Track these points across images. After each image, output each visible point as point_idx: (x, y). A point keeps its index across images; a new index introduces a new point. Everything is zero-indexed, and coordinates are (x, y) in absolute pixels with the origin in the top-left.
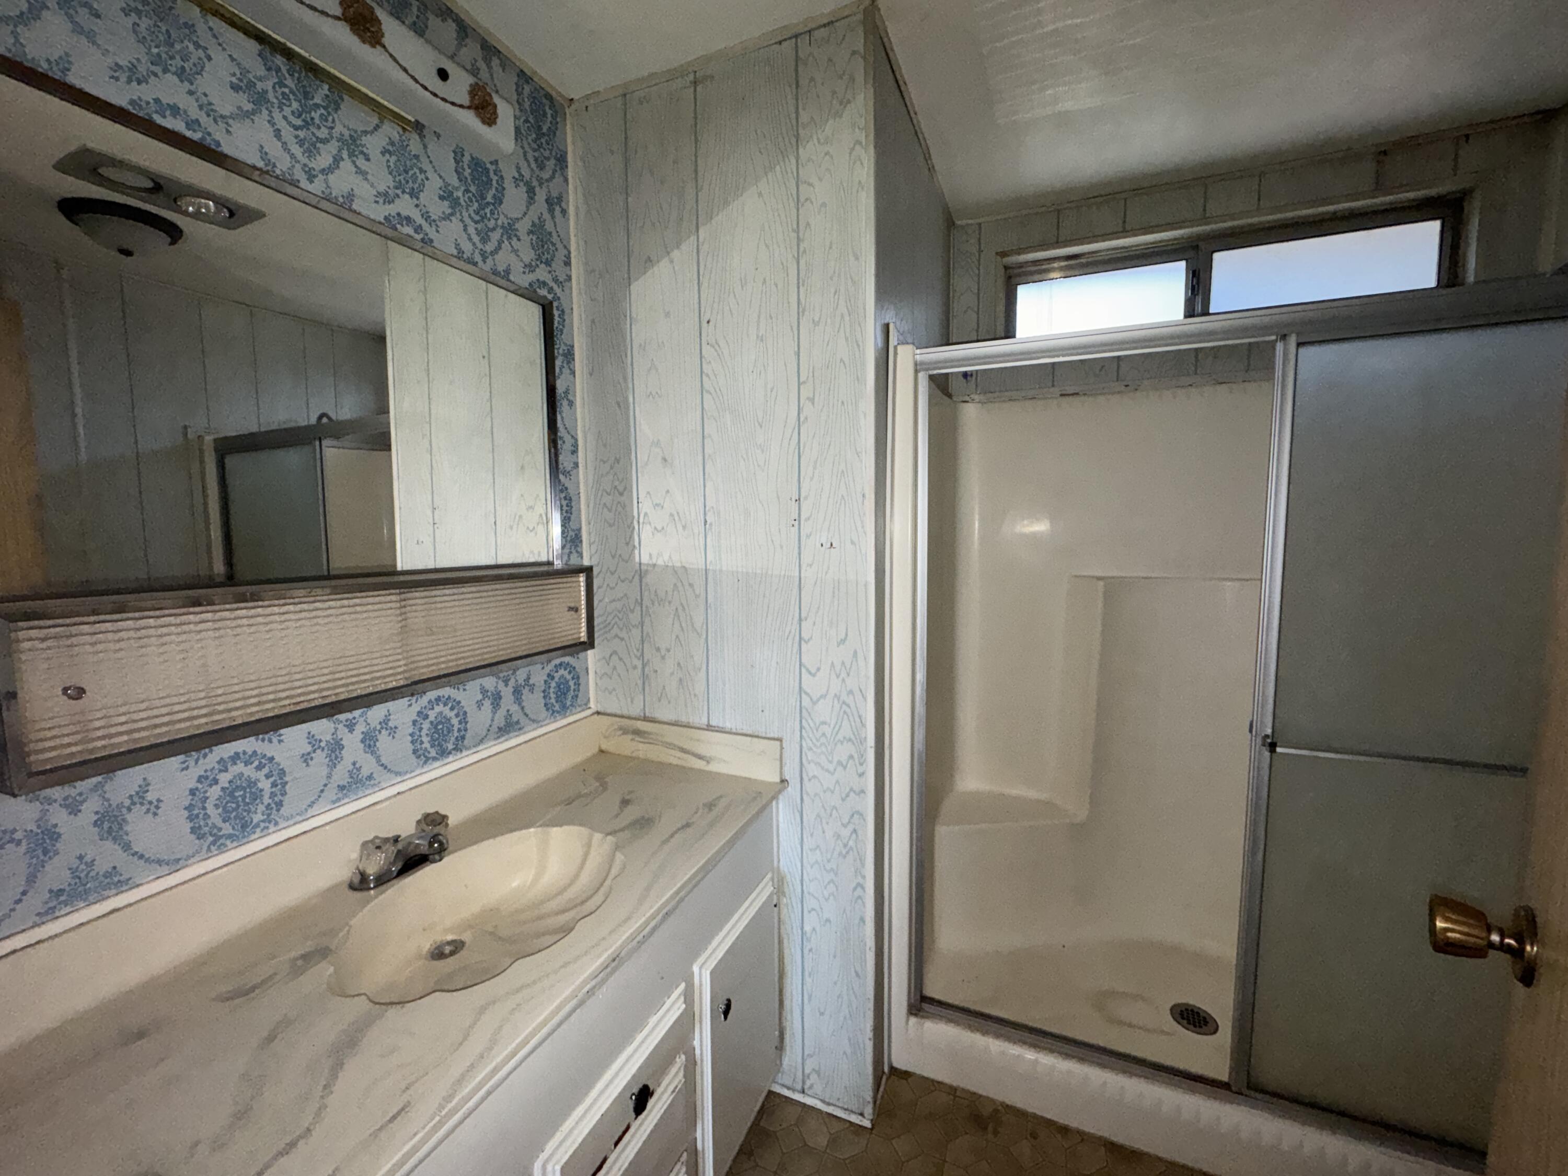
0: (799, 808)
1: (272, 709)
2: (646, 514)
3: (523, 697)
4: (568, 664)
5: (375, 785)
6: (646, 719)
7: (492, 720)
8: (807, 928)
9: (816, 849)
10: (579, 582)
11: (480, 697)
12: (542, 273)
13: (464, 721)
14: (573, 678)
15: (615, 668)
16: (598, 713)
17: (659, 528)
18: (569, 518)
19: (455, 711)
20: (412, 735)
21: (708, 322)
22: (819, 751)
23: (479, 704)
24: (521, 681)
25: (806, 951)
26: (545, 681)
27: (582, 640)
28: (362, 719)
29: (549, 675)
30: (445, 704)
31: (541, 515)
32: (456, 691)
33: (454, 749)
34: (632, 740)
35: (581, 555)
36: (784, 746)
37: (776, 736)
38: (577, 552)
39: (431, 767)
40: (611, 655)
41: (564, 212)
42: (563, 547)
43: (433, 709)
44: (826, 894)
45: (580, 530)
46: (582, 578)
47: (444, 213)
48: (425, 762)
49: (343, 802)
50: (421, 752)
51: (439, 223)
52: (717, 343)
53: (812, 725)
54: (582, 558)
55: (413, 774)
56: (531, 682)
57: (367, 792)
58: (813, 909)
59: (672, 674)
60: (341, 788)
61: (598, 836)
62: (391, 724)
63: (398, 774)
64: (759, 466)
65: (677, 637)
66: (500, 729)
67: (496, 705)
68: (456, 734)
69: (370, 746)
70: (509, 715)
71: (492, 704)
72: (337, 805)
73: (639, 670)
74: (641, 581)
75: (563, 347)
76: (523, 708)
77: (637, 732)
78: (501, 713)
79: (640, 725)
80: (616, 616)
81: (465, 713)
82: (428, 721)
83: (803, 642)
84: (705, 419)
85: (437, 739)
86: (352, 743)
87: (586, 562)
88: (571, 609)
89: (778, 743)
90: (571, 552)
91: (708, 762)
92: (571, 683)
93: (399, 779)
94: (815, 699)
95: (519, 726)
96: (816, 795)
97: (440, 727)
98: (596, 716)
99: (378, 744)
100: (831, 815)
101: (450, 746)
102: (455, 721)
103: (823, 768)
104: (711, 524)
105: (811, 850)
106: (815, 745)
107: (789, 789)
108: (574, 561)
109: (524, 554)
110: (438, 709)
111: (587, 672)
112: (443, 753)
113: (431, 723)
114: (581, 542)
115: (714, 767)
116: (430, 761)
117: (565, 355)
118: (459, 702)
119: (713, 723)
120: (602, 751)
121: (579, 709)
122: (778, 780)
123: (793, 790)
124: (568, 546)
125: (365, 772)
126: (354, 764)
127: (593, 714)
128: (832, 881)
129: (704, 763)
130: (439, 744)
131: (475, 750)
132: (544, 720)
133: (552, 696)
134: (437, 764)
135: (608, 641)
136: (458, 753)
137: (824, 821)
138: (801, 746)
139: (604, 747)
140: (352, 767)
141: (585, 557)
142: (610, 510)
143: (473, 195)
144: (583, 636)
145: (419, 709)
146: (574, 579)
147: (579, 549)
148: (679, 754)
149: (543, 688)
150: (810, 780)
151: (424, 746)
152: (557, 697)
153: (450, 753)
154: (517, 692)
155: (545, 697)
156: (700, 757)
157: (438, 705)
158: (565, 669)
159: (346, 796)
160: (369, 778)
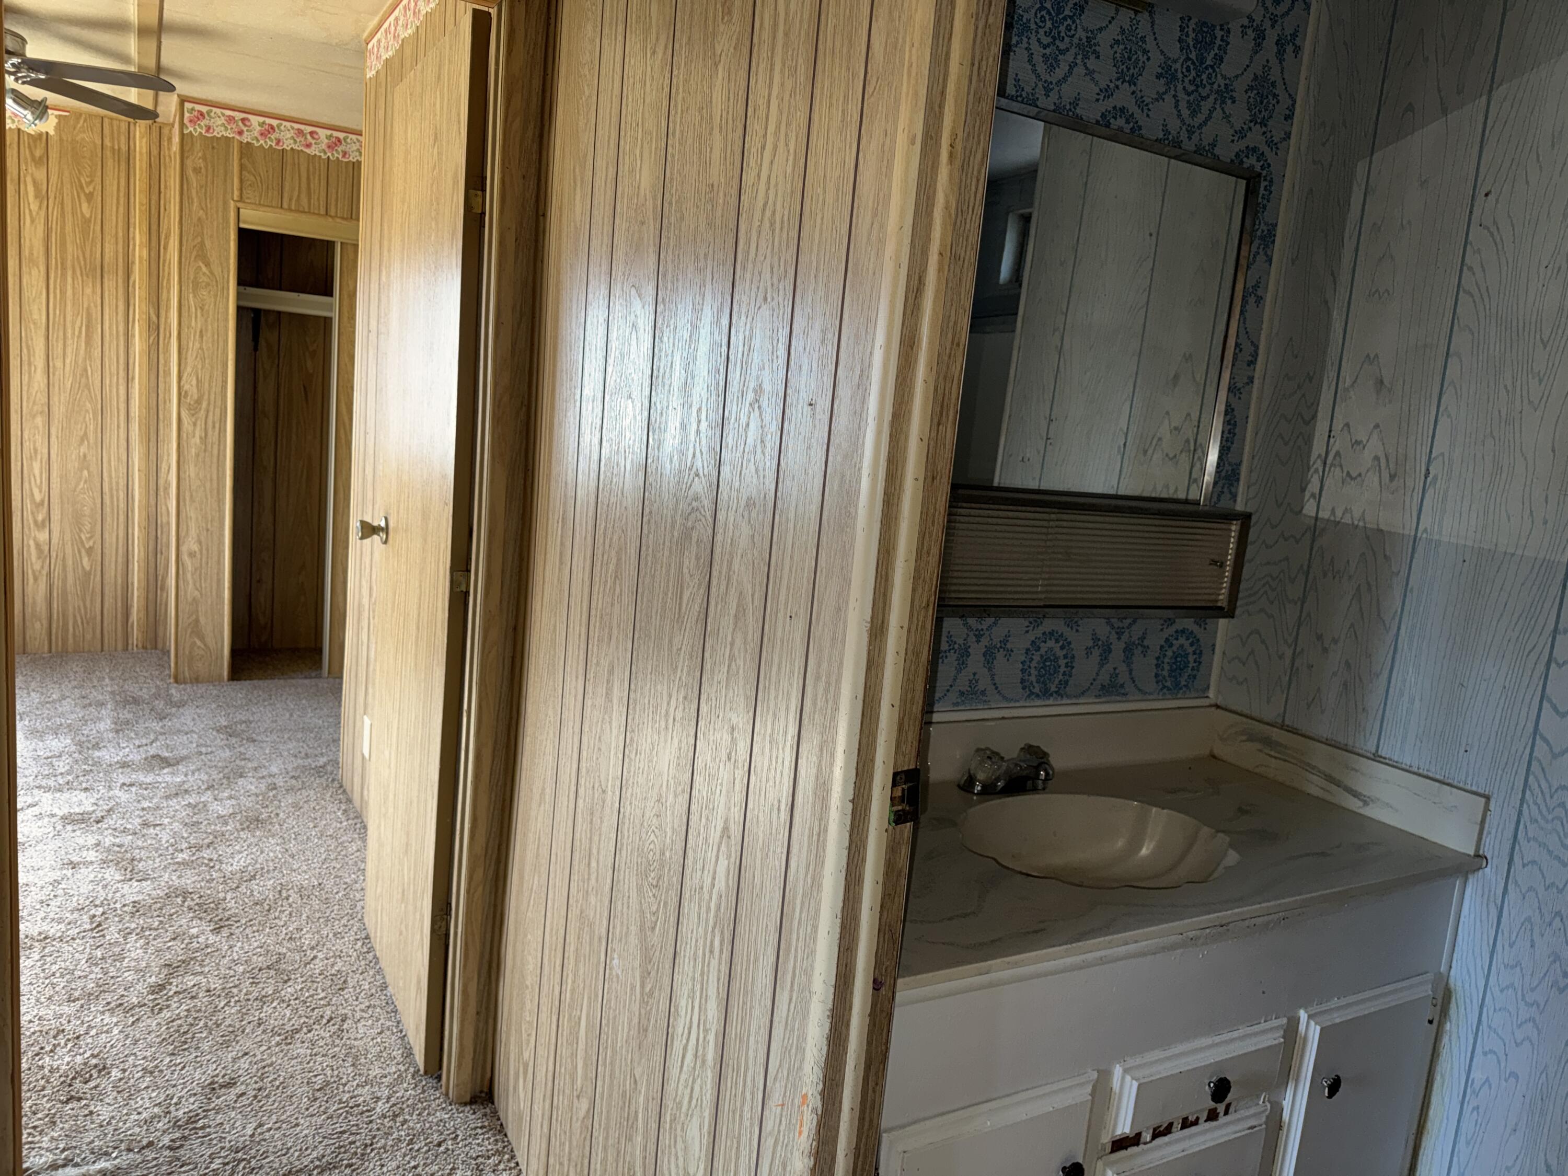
0: (1499, 902)
2: (1338, 454)
3: (1134, 658)
4: (1192, 632)
5: (985, 701)
6: (1282, 727)
7: (1097, 674)
8: (1477, 1075)
9: (1512, 967)
10: (1230, 530)
11: (1091, 644)
12: (1255, 138)
13: (1069, 666)
14: (1194, 653)
15: (1252, 652)
16: (1217, 706)
17: (1354, 475)
18: (1229, 449)
19: (1064, 652)
20: (1023, 663)
21: (1487, 195)
22: (1549, 826)
23: (1089, 651)
24: (1135, 638)
25: (1467, 1109)
26: (1162, 647)
27: (1219, 604)
28: (987, 633)
29: (1167, 640)
30: (1057, 641)
31: (1188, 441)
32: (1069, 629)
33: (1056, 692)
34: (1260, 751)
35: (1234, 497)
36: (1492, 807)
37: (1481, 791)
38: (1231, 493)
39: (1033, 703)
40: (1251, 634)
41: (1297, 50)
42: (1215, 483)
43: (1045, 642)
44: (1519, 1036)
45: (1239, 464)
46: (1235, 527)
47: (1158, 92)
48: (1029, 696)
49: (960, 708)
50: (1027, 684)
51: (1150, 106)
52: (1495, 222)
53: (1544, 785)
54: (1235, 501)
55: (1017, 704)
56: (1146, 643)
57: (979, 706)
58: (1492, 1052)
59: (1335, 674)
60: (962, 694)
61: (1206, 831)
62: (1009, 646)
63: (1005, 698)
64: (1530, 402)
65: (1352, 625)
66: (1103, 687)
67: (1104, 659)
68: (1061, 677)
69: (989, 662)
70: (1115, 675)
71: (1101, 655)
72: (956, 708)
73: (1288, 662)
74: (1313, 541)
75: (1263, 227)
76: (1131, 671)
77: (1268, 742)
78: (1109, 667)
79: (1276, 734)
80: (1267, 582)
81: (1073, 657)
82: (1038, 653)
83: (1553, 665)
84: (1456, 328)
85: (1043, 676)
86: (977, 653)
87: (1239, 507)
88: (1214, 562)
89: (1483, 800)
90: (1223, 492)
91: (1366, 803)
92: (1191, 658)
93: (1006, 704)
94: (1557, 750)
95: (1123, 691)
96: (1530, 889)
97: (1048, 664)
98: (1213, 709)
99: (995, 662)
100: (1550, 924)
101: (1053, 688)
102: (1062, 662)
103: (1550, 852)
104: (1435, 478)
105: (1506, 966)
106: (1543, 817)
107: (1488, 870)
108: (1224, 503)
109: (1155, 488)
110: (1051, 643)
111: (1213, 650)
112: (1046, 693)
113: (1042, 656)
114: (1238, 480)
115: (1373, 812)
116: (1033, 697)
117: (1262, 238)
118: (1070, 643)
119: (1383, 752)
120: (1214, 757)
121: (1193, 694)
122: (1472, 853)
123: (1491, 874)
124: (1220, 484)
125: (981, 687)
126: (974, 674)
127: (1211, 706)
128: (1532, 1020)
129: (1361, 804)
130: (1044, 682)
131: (1075, 701)
132: (1150, 694)
133: (1167, 667)
134: (1039, 702)
135: (1249, 615)
136: (1059, 698)
137: (1536, 931)
138: (1520, 813)
139: (1216, 752)
140: (972, 677)
141: (1239, 499)
142: (1286, 444)
143: (1193, 63)
144: (1223, 597)
145: (1033, 638)
146: (1223, 526)
147: (1233, 490)
148: (1323, 783)
149: (1157, 655)
150: (1524, 866)
151: (1031, 678)
152: (1171, 670)
153: (1051, 695)
154: (1128, 650)
155: (1157, 666)
156: (1356, 794)
157: (1050, 639)
158: (1188, 639)
159: (963, 702)
160: (983, 693)
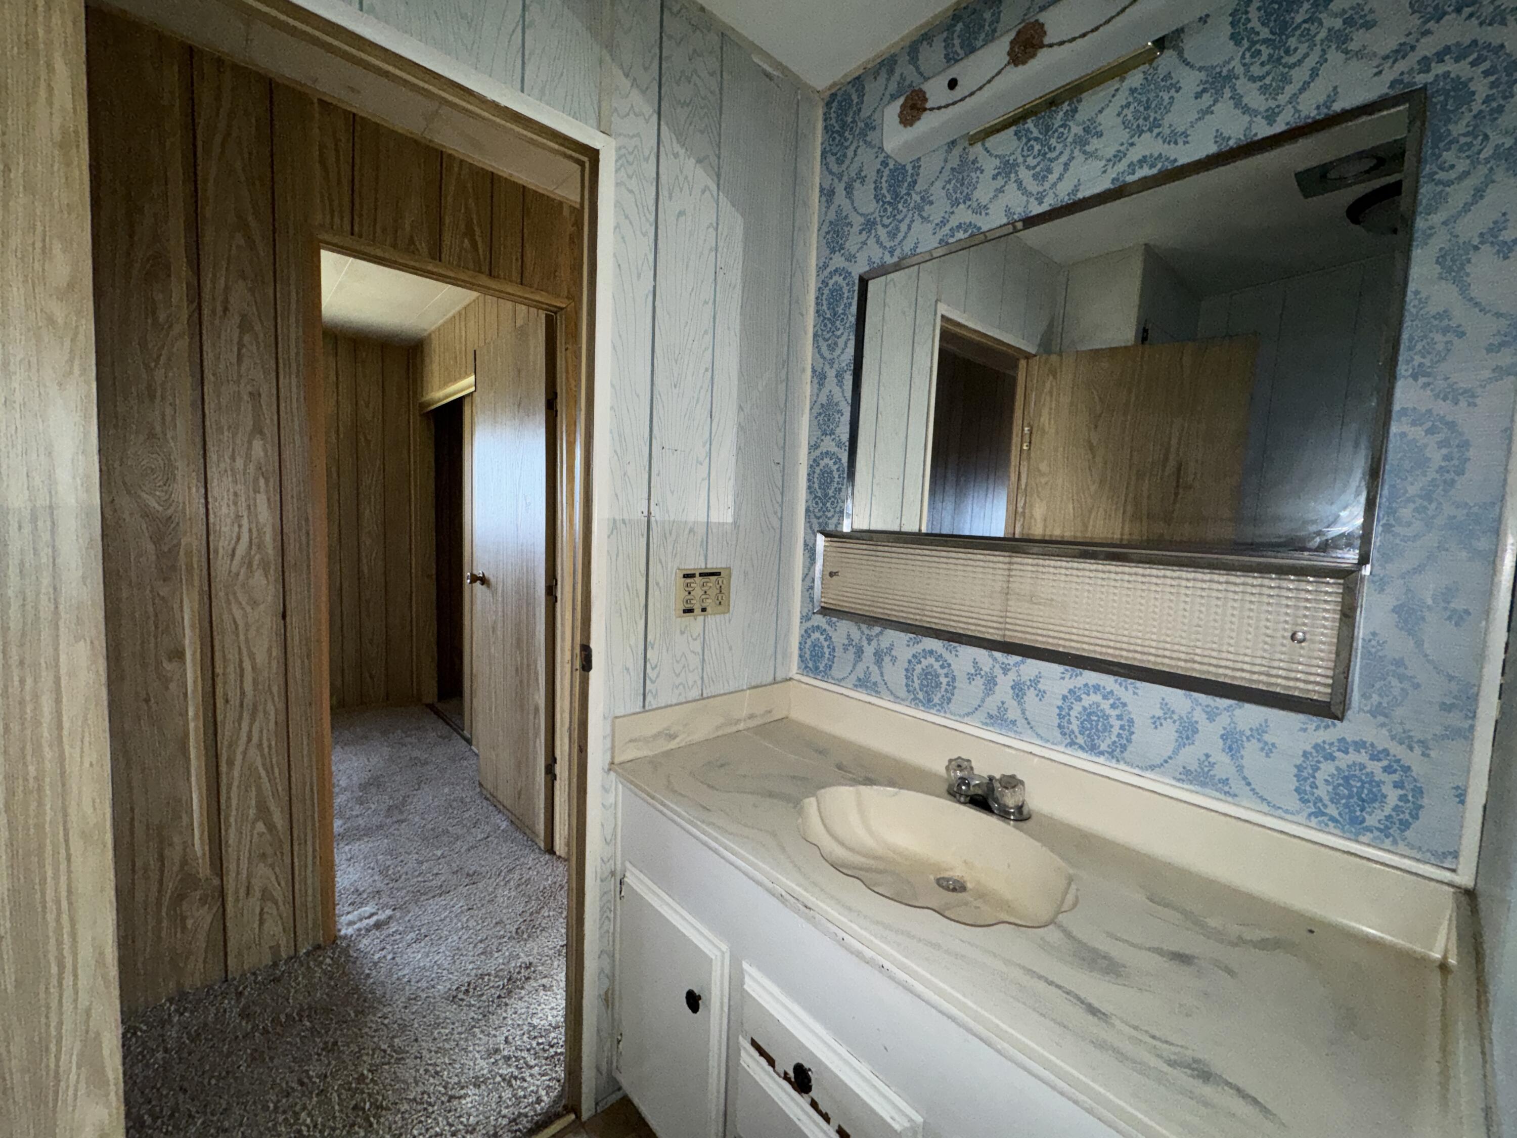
1: (960, 628)
3: (1244, 752)
5: (1017, 732)
11: (1159, 713)
13: (1127, 730)
14: (1397, 786)
19: (1117, 712)
20: (1060, 708)
23: (1156, 721)
24: (1244, 728)
26: (1308, 754)
28: (1014, 669)
30: (1105, 698)
32: (1123, 689)
33: (1109, 753)
39: (1075, 753)
43: (1088, 694)
48: (1069, 744)
50: (1066, 731)
55: (1055, 747)
56: (1267, 738)
57: (1010, 734)
60: (990, 717)
62: (1040, 686)
63: (1041, 737)
66: (1186, 771)
67: (1185, 736)
68: (1114, 738)
69: (1017, 696)
70: (1208, 762)
71: (1179, 731)
76: (1240, 767)
78: (1194, 751)
81: (1132, 721)
82: (1080, 704)
85: (1089, 729)
86: (1004, 683)
92: (1390, 792)
93: (1039, 742)
95: (1227, 789)
97: (1094, 718)
99: (1025, 697)
101: (1103, 747)
110: (1094, 697)
112: (1094, 749)
113: (1085, 709)
116: (1076, 747)
118: (1124, 704)
125: (1010, 716)
126: (1003, 703)
130: (1089, 736)
131: (1137, 771)
132: (1291, 813)
133: (1322, 785)
134: (1084, 755)
136: (1114, 761)
140: (1000, 705)
145: (1072, 687)
149: (1298, 762)
151: (1071, 727)
152: (1336, 793)
153: (1102, 753)
154: (1232, 739)
155: (1300, 778)
157: (1095, 693)
159: (992, 725)
160: (1014, 722)
